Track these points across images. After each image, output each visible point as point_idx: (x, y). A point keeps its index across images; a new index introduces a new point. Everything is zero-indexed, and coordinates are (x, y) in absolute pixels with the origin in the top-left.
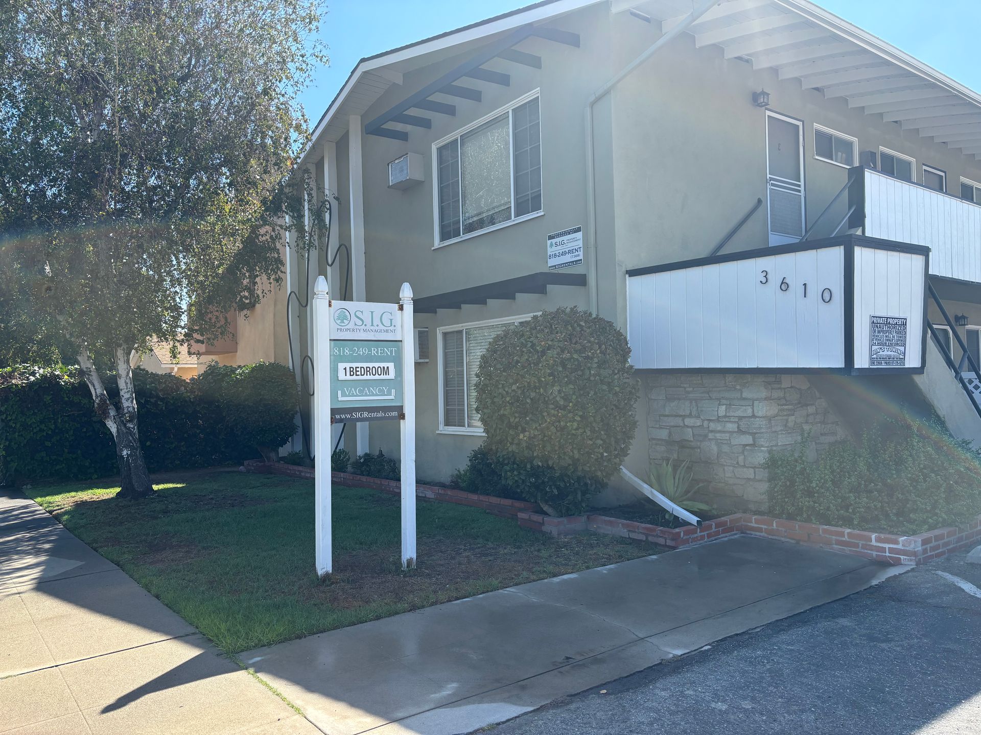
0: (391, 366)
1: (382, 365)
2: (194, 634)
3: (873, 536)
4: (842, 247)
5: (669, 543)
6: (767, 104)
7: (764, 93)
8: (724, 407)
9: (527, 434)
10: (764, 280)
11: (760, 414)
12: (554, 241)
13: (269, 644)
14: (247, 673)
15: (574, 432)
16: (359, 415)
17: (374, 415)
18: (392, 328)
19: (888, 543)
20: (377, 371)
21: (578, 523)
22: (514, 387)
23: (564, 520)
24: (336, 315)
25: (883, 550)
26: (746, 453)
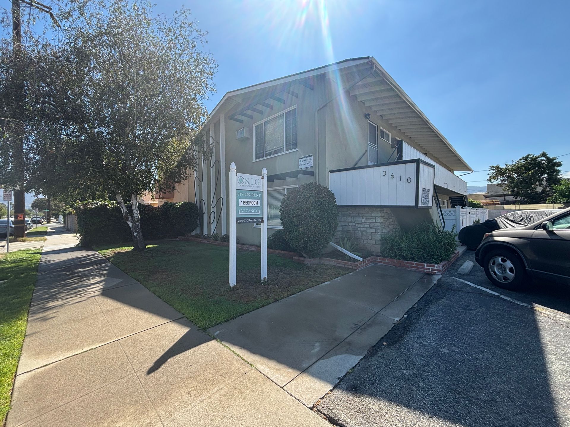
0: (259, 201)
1: (255, 200)
2: (183, 318)
3: (425, 264)
4: (416, 163)
5: (354, 268)
6: (369, 118)
7: (369, 114)
8: (364, 219)
9: (302, 228)
10: (384, 174)
11: (378, 222)
12: (301, 160)
13: (221, 323)
14: (216, 342)
15: (319, 228)
16: (246, 220)
17: (252, 220)
18: (259, 186)
19: (431, 267)
20: (253, 203)
21: (316, 261)
22: (297, 211)
23: (312, 259)
24: (239, 179)
25: (429, 269)
26: (372, 235)
